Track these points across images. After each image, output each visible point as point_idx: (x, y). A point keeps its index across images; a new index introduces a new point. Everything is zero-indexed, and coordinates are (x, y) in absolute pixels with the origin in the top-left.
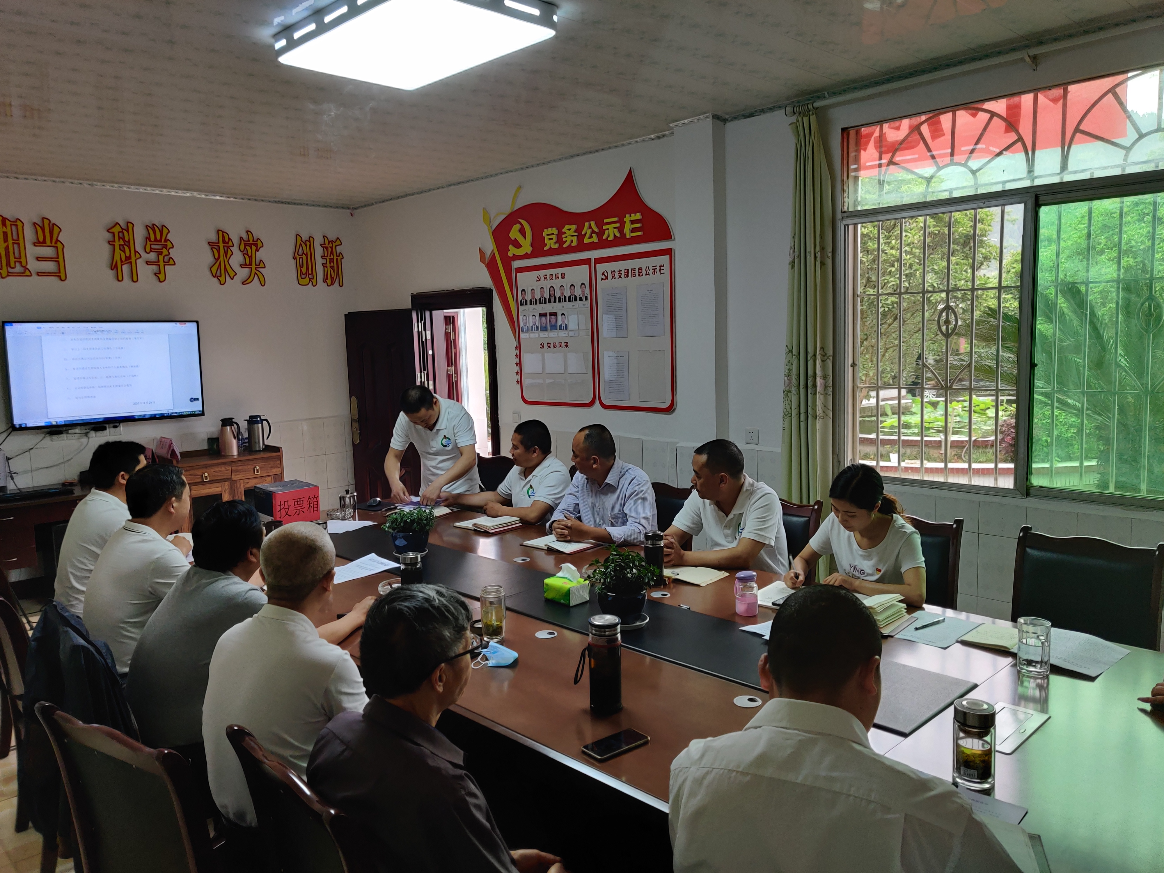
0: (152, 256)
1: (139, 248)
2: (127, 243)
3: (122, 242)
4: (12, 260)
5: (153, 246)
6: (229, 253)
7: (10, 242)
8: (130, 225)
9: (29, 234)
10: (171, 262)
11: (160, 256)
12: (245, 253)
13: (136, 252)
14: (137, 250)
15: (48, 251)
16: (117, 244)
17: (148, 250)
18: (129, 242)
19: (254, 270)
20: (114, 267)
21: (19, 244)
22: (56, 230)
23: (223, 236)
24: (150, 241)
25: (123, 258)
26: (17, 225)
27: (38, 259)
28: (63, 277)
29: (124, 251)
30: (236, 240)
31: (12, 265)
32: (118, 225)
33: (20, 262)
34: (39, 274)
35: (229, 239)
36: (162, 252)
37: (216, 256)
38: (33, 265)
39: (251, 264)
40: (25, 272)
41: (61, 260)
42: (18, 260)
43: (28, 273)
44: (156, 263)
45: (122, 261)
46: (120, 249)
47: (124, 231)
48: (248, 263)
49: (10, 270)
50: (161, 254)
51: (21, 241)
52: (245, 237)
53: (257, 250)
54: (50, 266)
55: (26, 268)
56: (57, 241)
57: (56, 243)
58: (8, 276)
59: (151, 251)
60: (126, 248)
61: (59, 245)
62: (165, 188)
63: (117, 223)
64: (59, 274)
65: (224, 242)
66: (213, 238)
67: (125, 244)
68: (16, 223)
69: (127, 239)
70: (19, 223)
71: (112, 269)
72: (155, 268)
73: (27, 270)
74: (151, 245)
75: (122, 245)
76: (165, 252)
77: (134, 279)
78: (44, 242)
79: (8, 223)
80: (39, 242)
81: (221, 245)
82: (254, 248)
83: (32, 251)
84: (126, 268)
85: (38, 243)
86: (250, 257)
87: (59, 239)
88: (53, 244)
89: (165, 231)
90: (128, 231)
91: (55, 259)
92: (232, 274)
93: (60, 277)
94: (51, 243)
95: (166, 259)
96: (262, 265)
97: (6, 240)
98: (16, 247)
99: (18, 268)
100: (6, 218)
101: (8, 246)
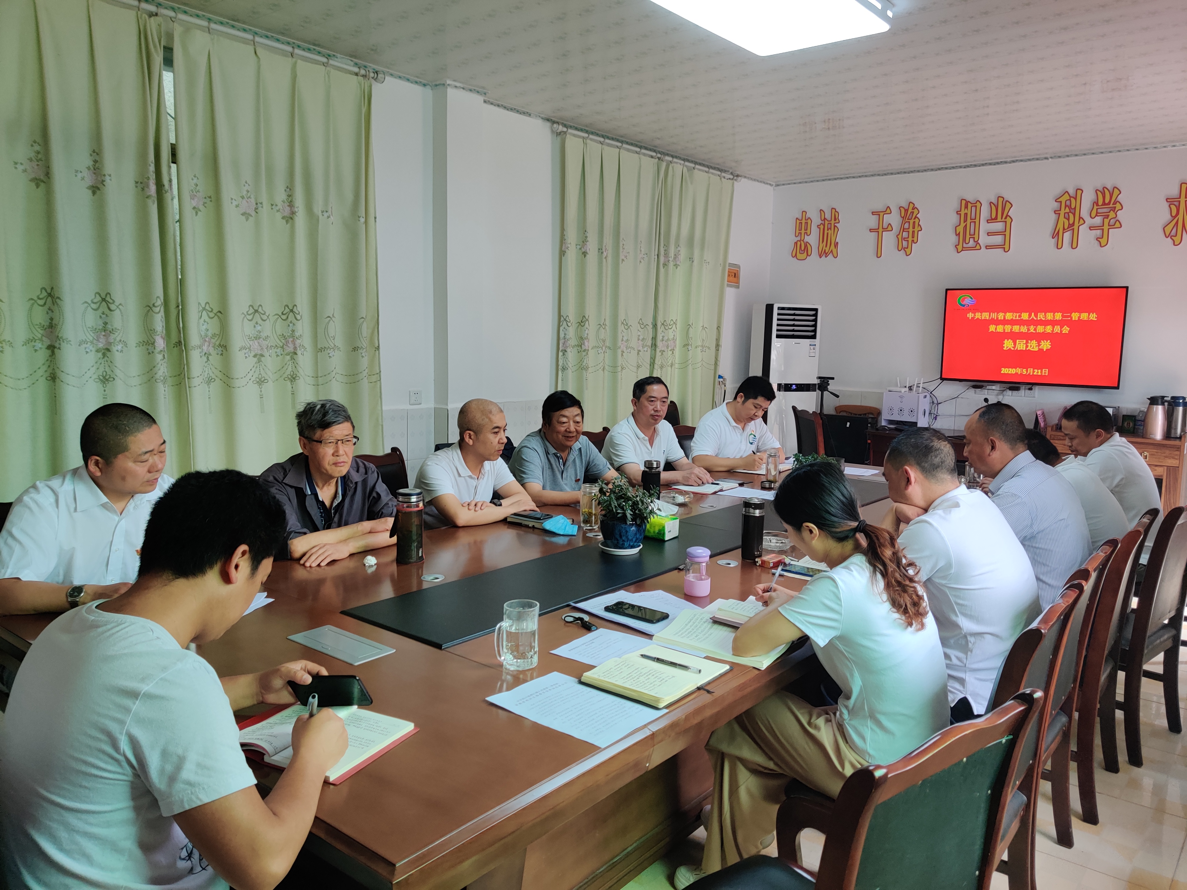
0: (1098, 220)
1: (1085, 213)
2: (1073, 211)
3: (1067, 210)
4: (968, 236)
5: (1099, 211)
7: (969, 220)
8: (1079, 192)
9: (985, 212)
10: (1118, 225)
11: (1105, 219)
13: (1080, 218)
14: (1081, 216)
15: (998, 226)
16: (1062, 213)
17: (1093, 215)
18: (1075, 208)
20: (1056, 235)
21: (975, 222)
22: (1008, 206)
24: (1097, 205)
25: (1066, 227)
26: (976, 206)
27: (989, 234)
28: (1007, 249)
29: (1068, 219)
31: (967, 241)
32: (1067, 193)
33: (974, 238)
34: (987, 247)
36: (1108, 216)
37: (1174, 214)
38: (984, 240)
40: (977, 246)
41: (1007, 233)
42: (972, 236)
43: (978, 247)
44: (1101, 227)
45: (1064, 229)
46: (1065, 217)
47: (1072, 199)
49: (965, 245)
50: (1107, 218)
51: (977, 221)
54: (998, 240)
55: (977, 243)
56: (1007, 216)
57: (1006, 218)
58: (962, 250)
59: (1096, 215)
60: (1071, 215)
61: (1008, 220)
63: (1067, 192)
64: (1004, 247)
66: (1173, 192)
67: (1070, 212)
68: (976, 204)
69: (1073, 206)
70: (978, 204)
71: (1053, 238)
72: (1099, 232)
73: (978, 245)
74: (1097, 209)
75: (1068, 213)
76: (1112, 214)
77: (1074, 245)
78: (996, 218)
79: (970, 205)
80: (992, 219)
83: (984, 227)
84: (1067, 235)
87: (1009, 214)
88: (1003, 220)
89: (1116, 192)
90: (1076, 199)
91: (1003, 233)
94: (1002, 219)
95: (1112, 221)
97: (965, 221)
98: (973, 224)
99: (972, 243)
100: (969, 202)
101: (966, 225)
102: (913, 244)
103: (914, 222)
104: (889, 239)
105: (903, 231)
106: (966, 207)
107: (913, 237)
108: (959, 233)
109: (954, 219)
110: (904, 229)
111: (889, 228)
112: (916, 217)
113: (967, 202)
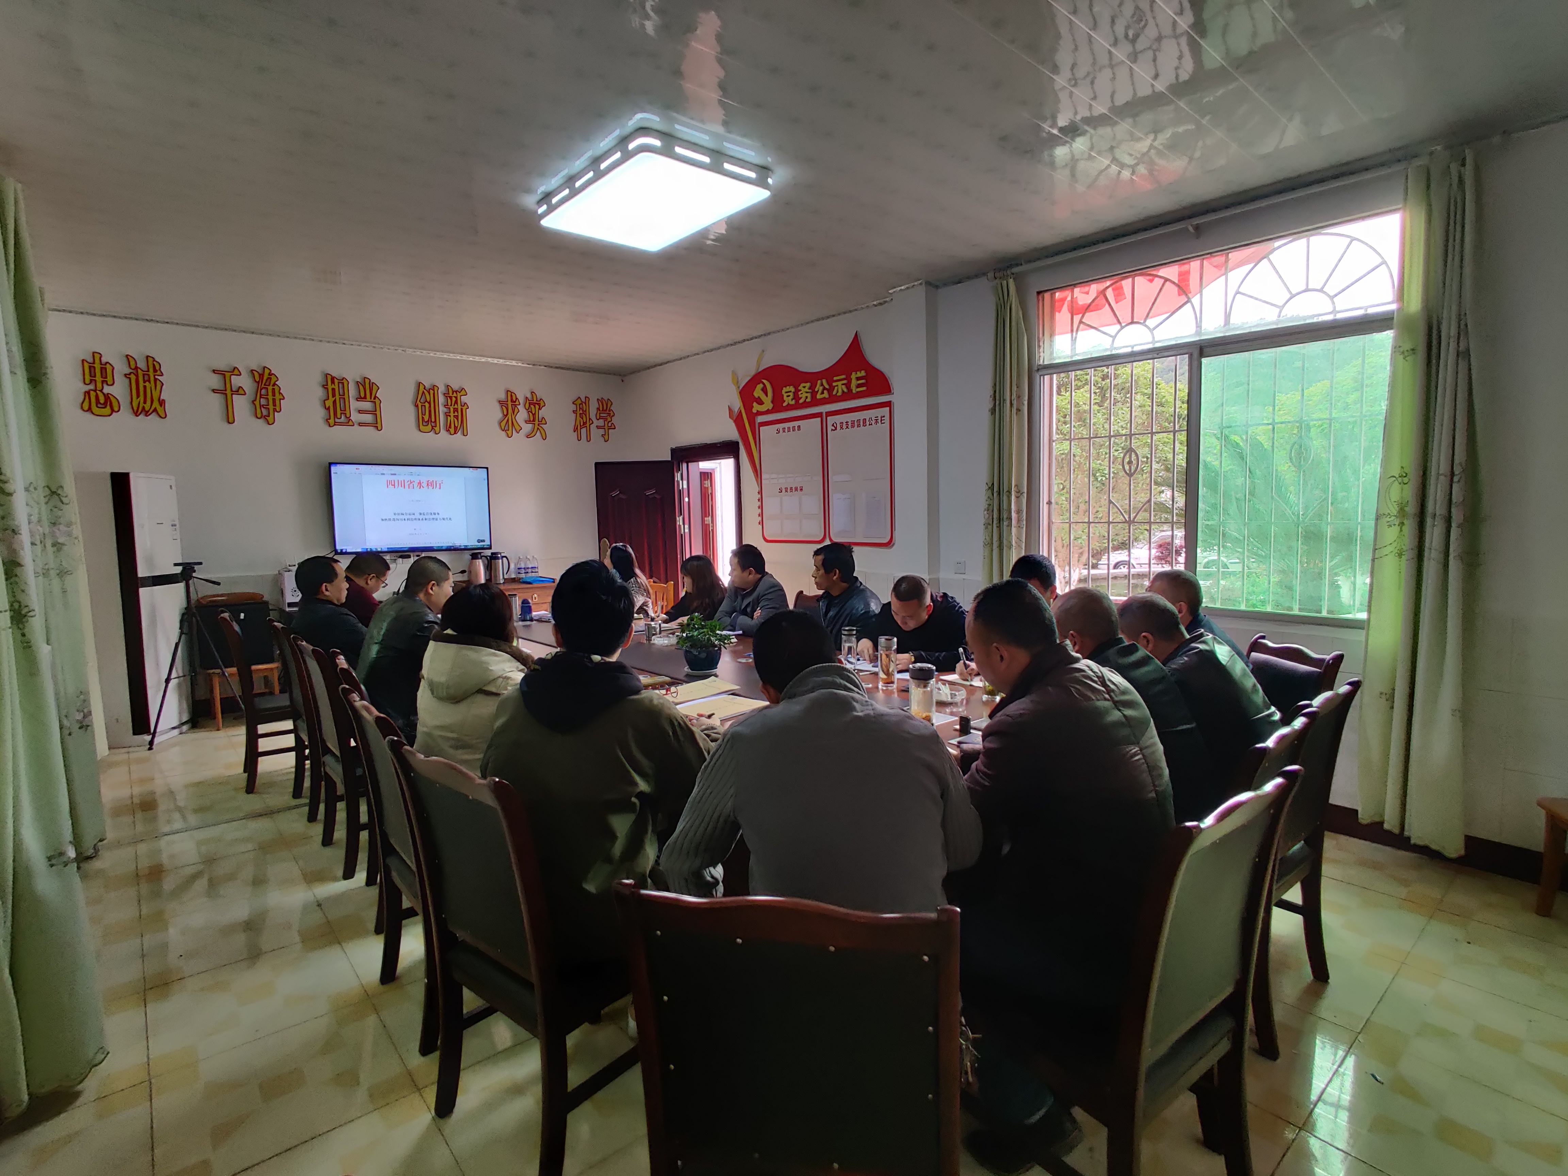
4: (339, 412)
6: (516, 410)
7: (337, 397)
9: (352, 391)
12: (529, 411)
15: (367, 405)
19: (536, 425)
21: (344, 398)
22: (375, 387)
23: (511, 396)
26: (343, 383)
27: (360, 412)
28: (379, 429)
30: (521, 400)
31: (339, 417)
33: (345, 414)
34: (360, 424)
35: (516, 399)
37: (505, 413)
38: (355, 417)
39: (534, 420)
40: (348, 422)
41: (378, 413)
42: (343, 412)
43: (351, 423)
48: (532, 419)
49: (337, 420)
51: (346, 396)
52: (529, 396)
53: (540, 409)
54: (368, 418)
55: (349, 419)
56: (375, 397)
57: (375, 399)
58: (334, 425)
61: (377, 400)
62: (464, 354)
64: (376, 425)
65: (512, 401)
66: (503, 396)
68: (342, 381)
70: (344, 381)
73: (350, 421)
78: (365, 397)
79: (336, 381)
80: (361, 398)
81: (510, 403)
82: (537, 407)
83: (354, 405)
85: (359, 398)
86: (534, 415)
87: (377, 395)
88: (372, 400)
91: (374, 412)
92: (518, 428)
93: (377, 427)
94: (371, 398)
96: (543, 422)
97: (334, 395)
98: (342, 401)
99: (343, 419)
100: (334, 377)
101: (335, 400)
102: (276, 413)
103: (273, 389)
104: (241, 404)
105: (261, 397)
106: (333, 382)
107: (274, 405)
108: (329, 407)
109: (320, 392)
110: (261, 395)
111: (239, 391)
112: (274, 384)
113: (333, 379)
